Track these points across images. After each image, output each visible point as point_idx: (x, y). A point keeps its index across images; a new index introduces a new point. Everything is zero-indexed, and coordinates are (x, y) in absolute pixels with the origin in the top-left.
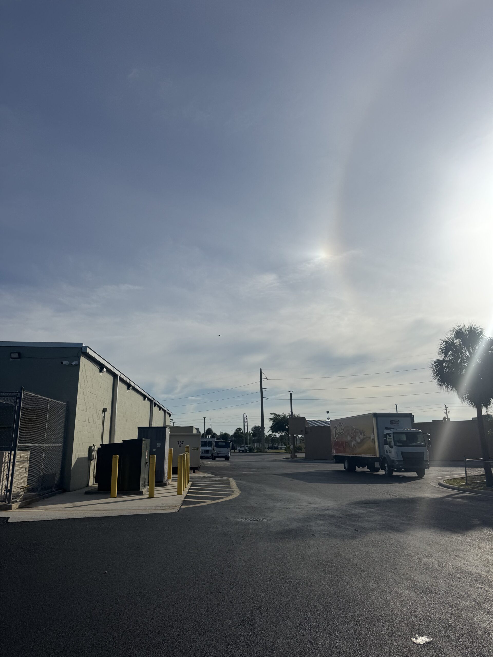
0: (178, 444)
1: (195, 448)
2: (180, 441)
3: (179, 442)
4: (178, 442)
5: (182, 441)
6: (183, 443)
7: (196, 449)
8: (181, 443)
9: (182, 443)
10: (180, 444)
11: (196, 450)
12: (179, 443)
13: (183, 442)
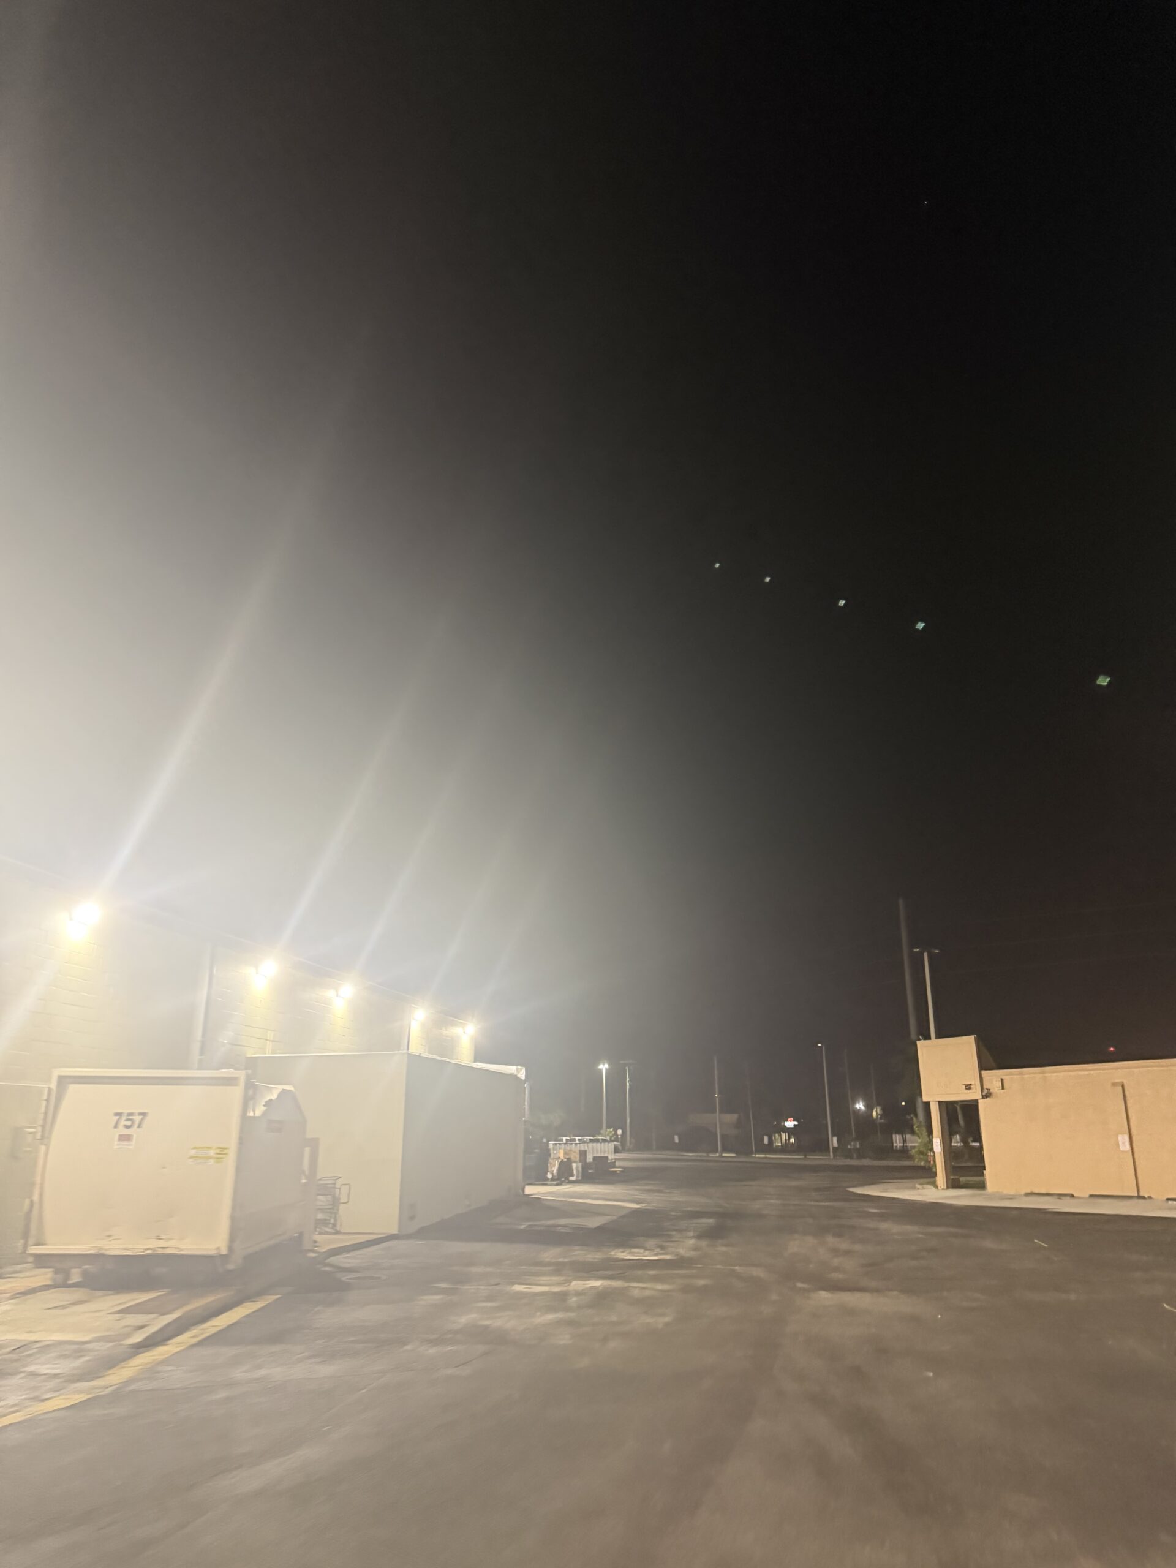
0: (116, 1127)
1: (210, 1148)
2: (126, 1111)
3: (119, 1114)
4: (116, 1114)
5: (137, 1111)
6: (142, 1119)
7: (211, 1158)
8: (129, 1123)
9: (137, 1118)
10: (127, 1127)
11: (211, 1162)
12: (123, 1123)
13: (144, 1114)
